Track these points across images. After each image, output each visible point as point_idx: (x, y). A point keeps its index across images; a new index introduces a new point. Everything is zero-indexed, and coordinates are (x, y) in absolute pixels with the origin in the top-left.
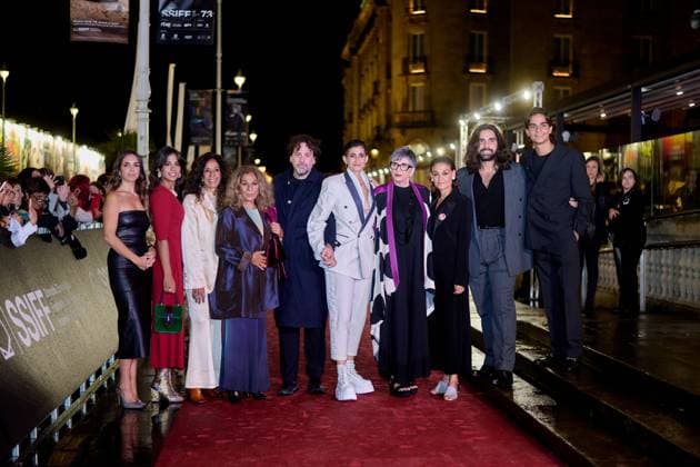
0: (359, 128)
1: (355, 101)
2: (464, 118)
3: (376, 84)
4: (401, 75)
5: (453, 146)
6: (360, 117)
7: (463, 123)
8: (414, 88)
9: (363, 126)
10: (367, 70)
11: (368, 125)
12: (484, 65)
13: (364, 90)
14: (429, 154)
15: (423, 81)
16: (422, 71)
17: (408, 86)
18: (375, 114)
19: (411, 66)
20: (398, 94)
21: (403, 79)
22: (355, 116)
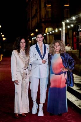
0: (32, 23)
1: (30, 15)
2: (64, 21)
3: (36, 10)
4: (44, 7)
5: (60, 29)
6: (32, 20)
7: (63, 23)
8: (48, 11)
9: (33, 22)
10: (34, 6)
11: (34, 22)
12: (69, 4)
13: (33, 11)
14: (53, 32)
15: (51, 9)
16: (50, 6)
17: (46, 10)
18: (36, 19)
19: (47, 5)
20: (43, 13)
21: (45, 8)
22: (31, 19)
